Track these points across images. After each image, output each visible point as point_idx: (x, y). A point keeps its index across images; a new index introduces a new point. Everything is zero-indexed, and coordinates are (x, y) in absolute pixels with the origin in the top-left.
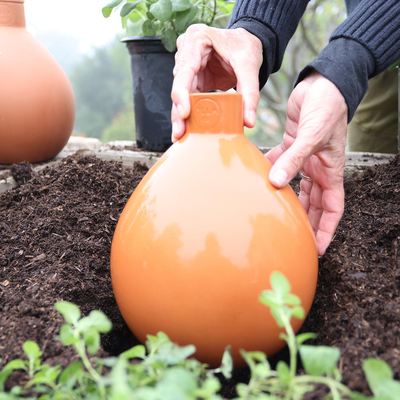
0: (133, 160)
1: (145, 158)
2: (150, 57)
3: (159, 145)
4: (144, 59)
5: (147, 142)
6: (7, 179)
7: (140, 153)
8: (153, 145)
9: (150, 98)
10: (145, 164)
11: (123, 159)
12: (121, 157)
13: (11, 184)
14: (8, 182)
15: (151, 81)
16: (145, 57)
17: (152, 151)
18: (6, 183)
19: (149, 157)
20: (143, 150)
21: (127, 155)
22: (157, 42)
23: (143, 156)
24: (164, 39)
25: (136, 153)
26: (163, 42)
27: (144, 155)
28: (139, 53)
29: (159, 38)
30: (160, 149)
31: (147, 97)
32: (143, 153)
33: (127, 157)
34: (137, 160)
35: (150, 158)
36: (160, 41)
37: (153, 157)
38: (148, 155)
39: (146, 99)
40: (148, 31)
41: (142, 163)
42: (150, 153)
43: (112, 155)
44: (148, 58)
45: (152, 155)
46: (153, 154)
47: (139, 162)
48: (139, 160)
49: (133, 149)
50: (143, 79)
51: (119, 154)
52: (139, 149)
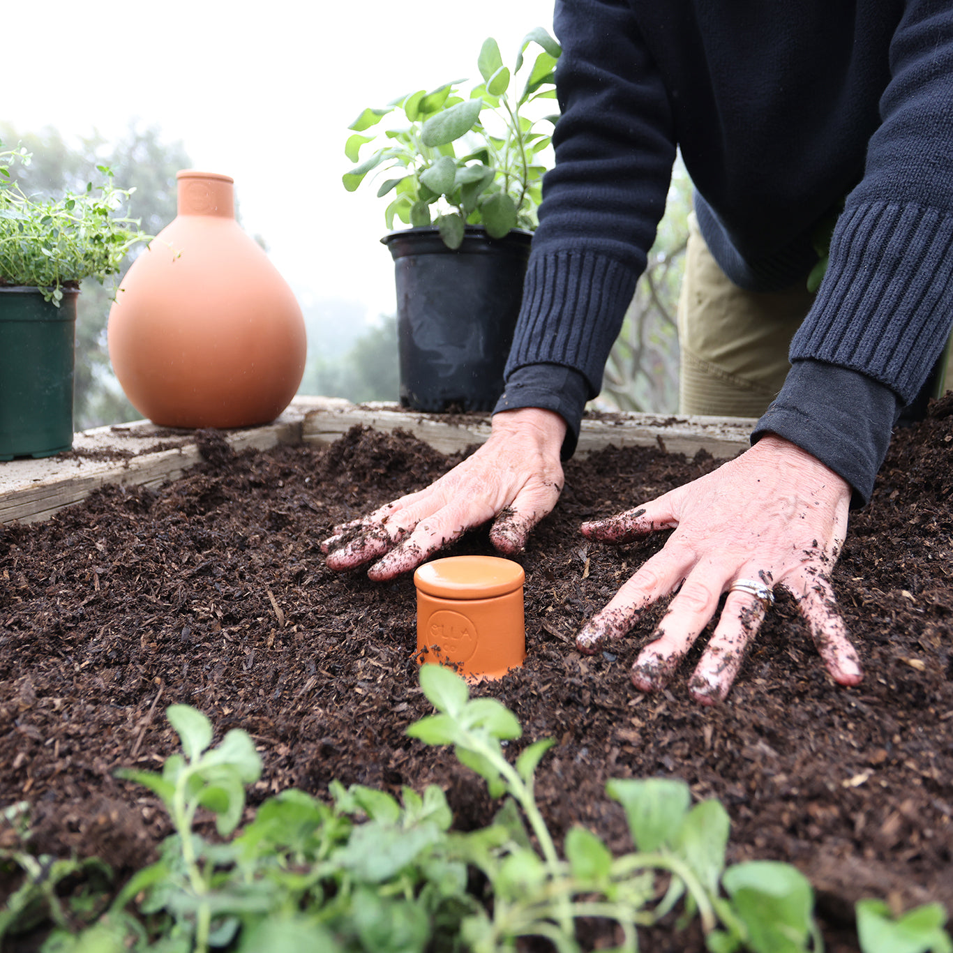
0: (393, 426)
1: (411, 422)
2: (421, 260)
3: (435, 401)
4: (412, 263)
5: (415, 398)
6: (183, 448)
7: (404, 414)
8: (426, 401)
9: (421, 326)
10: (411, 432)
11: (377, 423)
12: (374, 421)
13: (189, 458)
14: (183, 452)
15: (423, 298)
16: (415, 261)
17: (423, 411)
18: (180, 455)
19: (417, 421)
20: (409, 411)
21: (382, 418)
22: (433, 236)
23: (409, 420)
24: (443, 229)
25: (398, 414)
26: (442, 234)
27: (410, 417)
28: (405, 254)
29: (437, 228)
30: (436, 408)
31: (415, 325)
32: (409, 414)
33: (384, 421)
34: (397, 426)
35: (420, 423)
36: (437, 232)
37: (424, 421)
38: (417, 418)
39: (415, 329)
40: (419, 218)
41: (405, 430)
42: (419, 415)
43: (360, 417)
44: (419, 263)
45: (423, 418)
46: (425, 415)
47: (400, 428)
48: (401, 425)
49: (395, 410)
50: (410, 296)
51: (371, 416)
52: (404, 410)
